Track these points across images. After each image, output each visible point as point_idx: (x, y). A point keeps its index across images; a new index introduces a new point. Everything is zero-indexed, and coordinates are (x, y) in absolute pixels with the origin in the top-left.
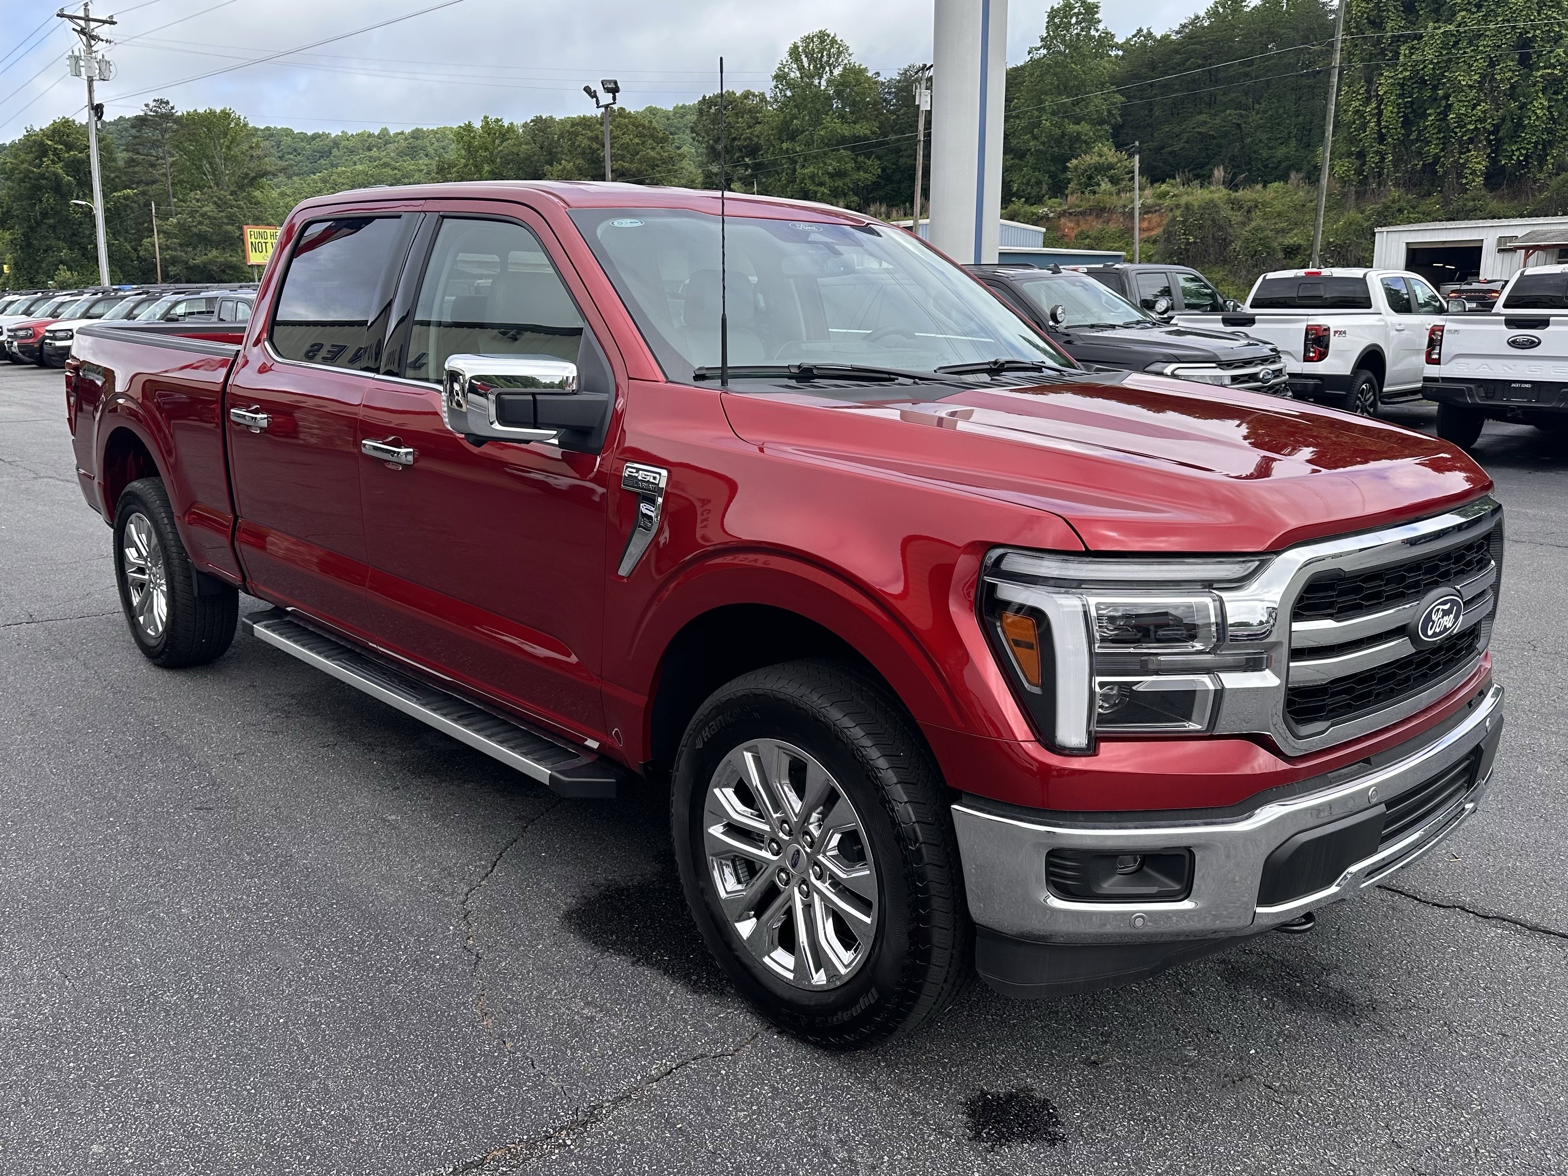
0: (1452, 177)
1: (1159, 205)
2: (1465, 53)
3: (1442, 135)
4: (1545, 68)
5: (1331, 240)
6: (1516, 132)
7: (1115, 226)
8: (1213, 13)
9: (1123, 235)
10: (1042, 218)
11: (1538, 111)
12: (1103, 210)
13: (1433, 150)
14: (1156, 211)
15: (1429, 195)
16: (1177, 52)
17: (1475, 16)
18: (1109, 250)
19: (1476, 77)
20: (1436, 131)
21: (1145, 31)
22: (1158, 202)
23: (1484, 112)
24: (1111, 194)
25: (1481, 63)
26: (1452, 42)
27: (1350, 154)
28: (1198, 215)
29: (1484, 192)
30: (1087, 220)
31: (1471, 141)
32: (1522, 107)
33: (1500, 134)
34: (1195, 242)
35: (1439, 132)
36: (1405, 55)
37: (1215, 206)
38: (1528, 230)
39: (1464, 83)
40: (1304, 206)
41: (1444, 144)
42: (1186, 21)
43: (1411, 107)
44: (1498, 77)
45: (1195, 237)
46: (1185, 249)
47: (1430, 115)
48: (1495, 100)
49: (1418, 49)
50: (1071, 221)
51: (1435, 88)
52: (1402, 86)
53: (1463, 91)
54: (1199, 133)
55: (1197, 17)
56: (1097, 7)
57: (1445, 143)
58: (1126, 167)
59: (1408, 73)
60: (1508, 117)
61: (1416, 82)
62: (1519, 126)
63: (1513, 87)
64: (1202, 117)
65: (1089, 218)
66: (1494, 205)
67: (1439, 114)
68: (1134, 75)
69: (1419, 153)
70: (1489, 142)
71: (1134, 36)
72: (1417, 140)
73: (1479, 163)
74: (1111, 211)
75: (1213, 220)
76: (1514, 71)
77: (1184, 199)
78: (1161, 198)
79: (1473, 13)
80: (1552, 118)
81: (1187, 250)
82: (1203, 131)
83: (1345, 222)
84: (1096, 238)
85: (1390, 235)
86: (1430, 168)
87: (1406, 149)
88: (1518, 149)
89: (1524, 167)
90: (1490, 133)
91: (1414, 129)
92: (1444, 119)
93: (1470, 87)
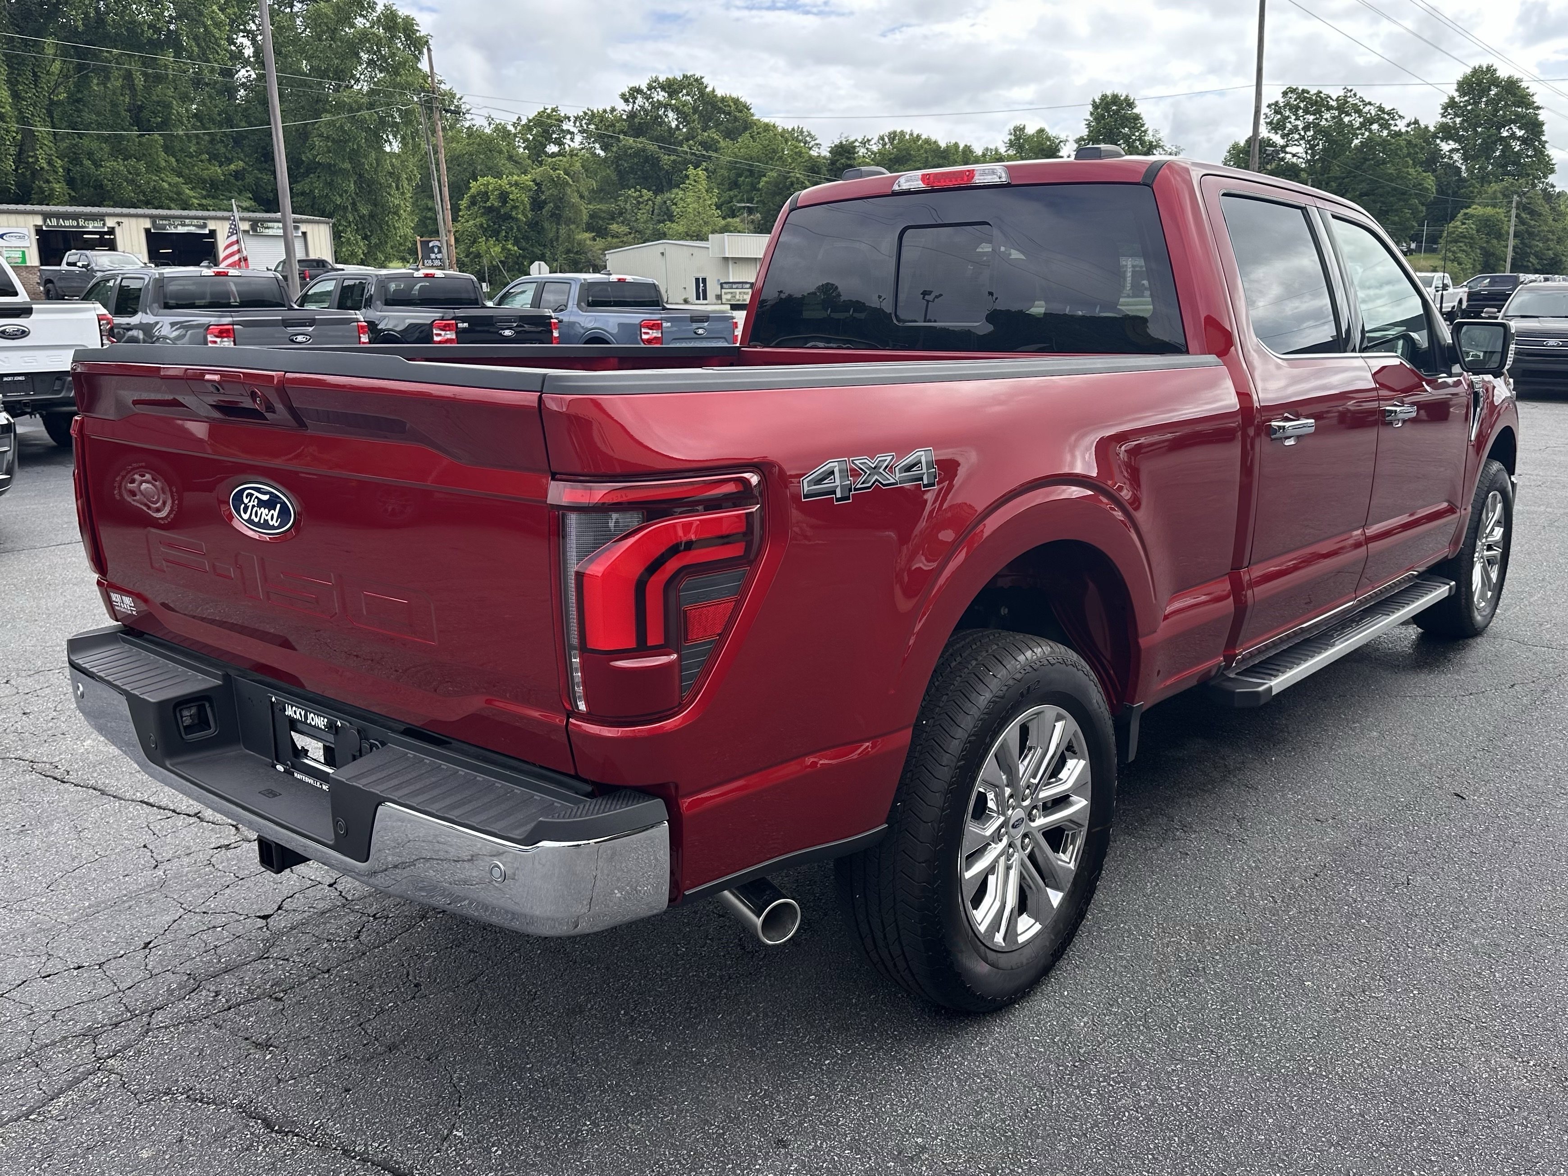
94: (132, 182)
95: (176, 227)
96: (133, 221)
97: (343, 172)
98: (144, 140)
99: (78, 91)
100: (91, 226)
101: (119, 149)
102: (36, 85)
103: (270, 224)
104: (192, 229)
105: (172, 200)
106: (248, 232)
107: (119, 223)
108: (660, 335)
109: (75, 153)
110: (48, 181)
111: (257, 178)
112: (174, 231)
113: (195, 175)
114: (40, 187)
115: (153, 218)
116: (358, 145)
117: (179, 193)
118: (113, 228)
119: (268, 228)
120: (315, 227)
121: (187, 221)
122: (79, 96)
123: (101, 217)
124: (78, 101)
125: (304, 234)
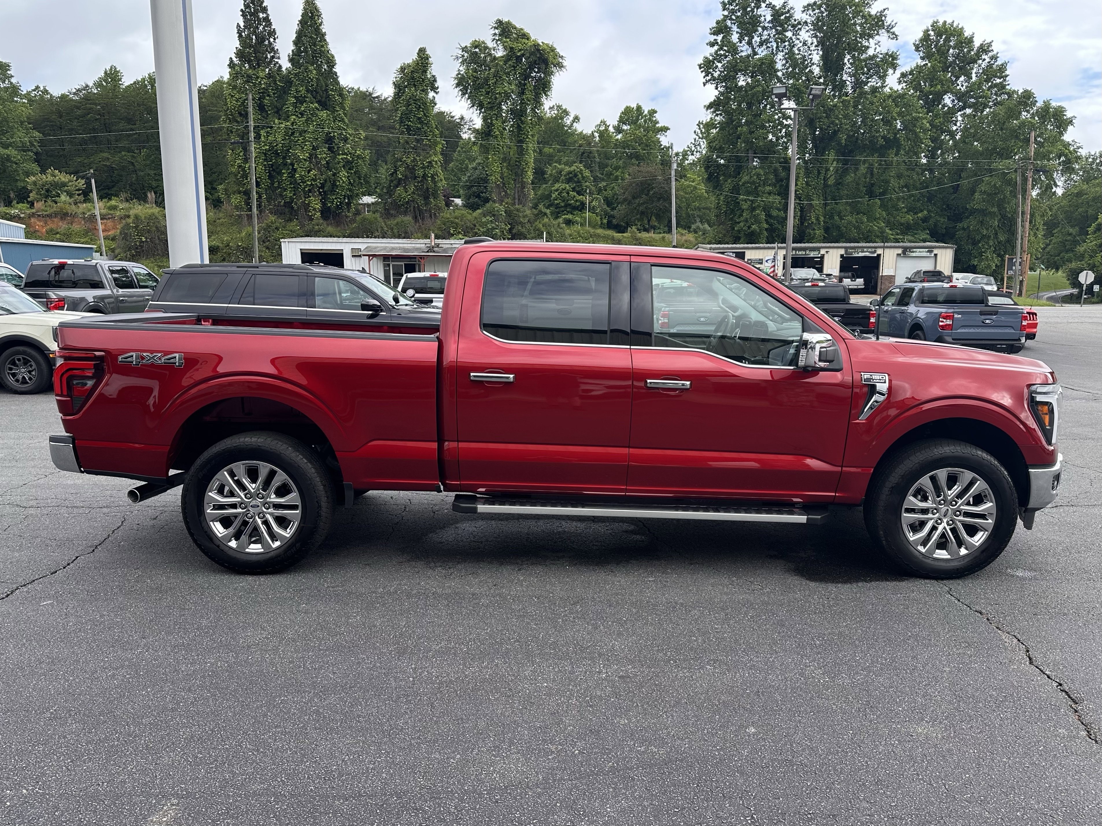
0: (302, 211)
1: (111, 215)
2: (298, 140)
3: (292, 186)
4: (343, 155)
5: (240, 244)
6: (333, 188)
7: (79, 226)
8: (98, 85)
9: (87, 233)
10: (14, 217)
11: (343, 178)
12: (66, 214)
13: (289, 194)
14: (109, 218)
15: (291, 221)
16: (78, 108)
17: (301, 119)
18: (78, 243)
19: (307, 155)
20: (288, 183)
21: (42, 88)
22: (110, 212)
23: (315, 175)
24: (70, 204)
25: (308, 146)
26: (290, 133)
27: (240, 192)
28: (146, 224)
29: (321, 221)
30: (54, 221)
31: (310, 191)
32: (334, 175)
33: (325, 189)
34: (146, 241)
35: (291, 184)
36: (264, 136)
37: (156, 218)
38: (366, 245)
39: (301, 157)
40: (215, 221)
41: (294, 191)
42: (79, 87)
43: (272, 167)
44: (319, 156)
45: (146, 238)
46: (140, 246)
47: (284, 173)
48: (319, 169)
49: (271, 134)
50: (40, 221)
51: (284, 158)
52: (265, 154)
53: (301, 162)
54: (106, 165)
55: (87, 86)
56: (9, 66)
57: (295, 189)
58: (76, 186)
59: (268, 147)
60: (328, 180)
61: (273, 153)
62: (334, 185)
63: (327, 163)
64: (106, 155)
65: (55, 220)
66: (330, 229)
67: (289, 173)
68: (46, 119)
69: (281, 195)
70: (320, 193)
71: (34, 90)
72: (279, 187)
73: (316, 204)
74: (74, 216)
75: (157, 227)
76: (327, 154)
77: (132, 212)
78: (111, 210)
79: (300, 118)
80: (350, 183)
81: (142, 247)
82: (108, 164)
83: (246, 234)
84: (64, 234)
85: (290, 244)
86: (288, 204)
87: (273, 192)
88: (336, 198)
89: (341, 208)
90: (320, 188)
91: (275, 180)
92: (293, 176)
93: (305, 160)
94: (856, 228)
95: (858, 253)
96: (835, 250)
97: (992, 214)
98: (870, 203)
99: (841, 178)
100: (812, 254)
101: (856, 209)
102: (818, 177)
103: (914, 250)
104: (867, 254)
105: (878, 237)
106: (900, 254)
107: (827, 252)
108: (951, 323)
109: (832, 213)
110: (814, 229)
111: (937, 221)
112: (856, 255)
113: (897, 221)
114: (810, 233)
115: (846, 248)
116: (1004, 195)
117: (882, 232)
118: (824, 255)
119: (913, 252)
120: (943, 251)
121: (865, 250)
122: (841, 181)
123: (818, 249)
124: (839, 184)
125: (936, 255)
